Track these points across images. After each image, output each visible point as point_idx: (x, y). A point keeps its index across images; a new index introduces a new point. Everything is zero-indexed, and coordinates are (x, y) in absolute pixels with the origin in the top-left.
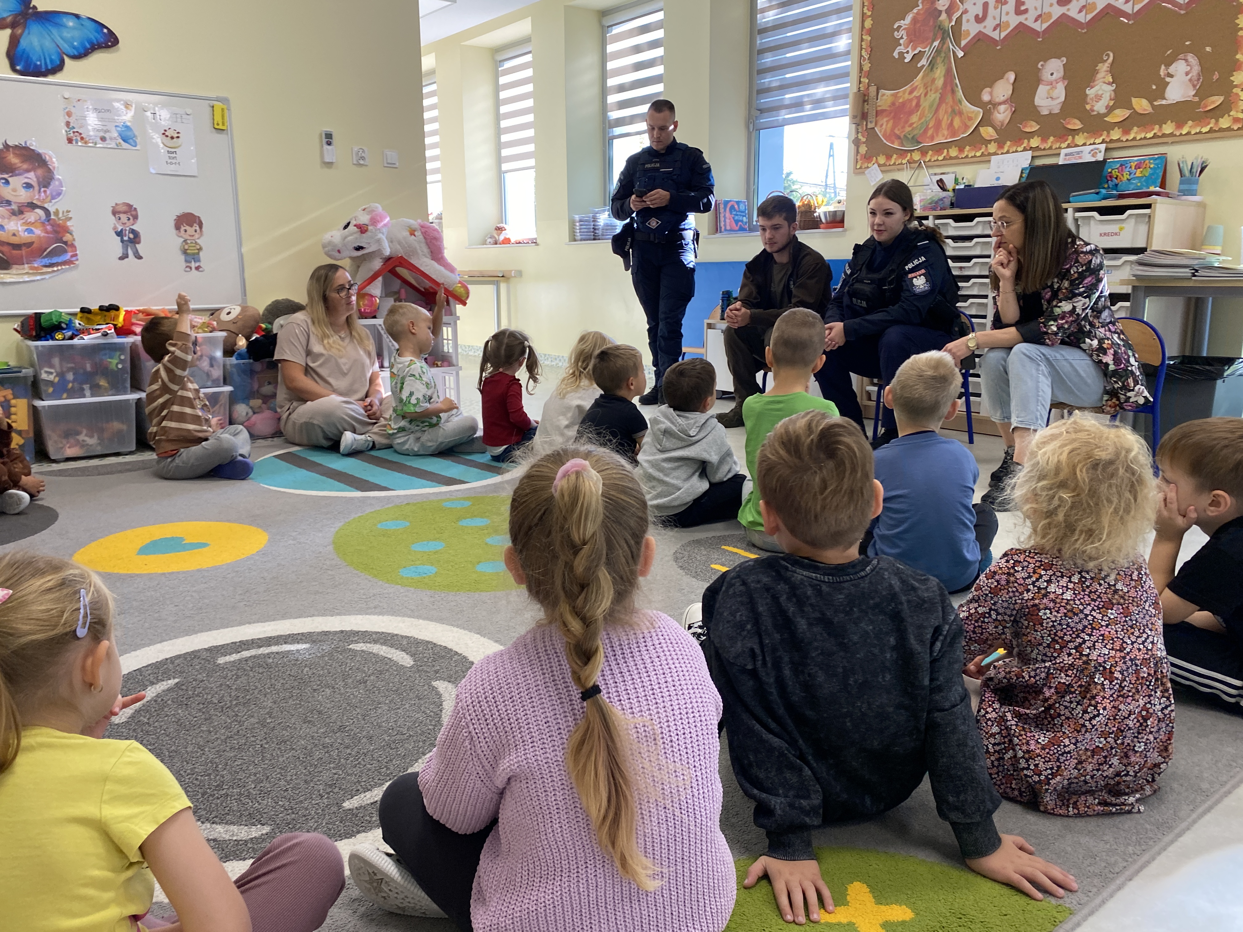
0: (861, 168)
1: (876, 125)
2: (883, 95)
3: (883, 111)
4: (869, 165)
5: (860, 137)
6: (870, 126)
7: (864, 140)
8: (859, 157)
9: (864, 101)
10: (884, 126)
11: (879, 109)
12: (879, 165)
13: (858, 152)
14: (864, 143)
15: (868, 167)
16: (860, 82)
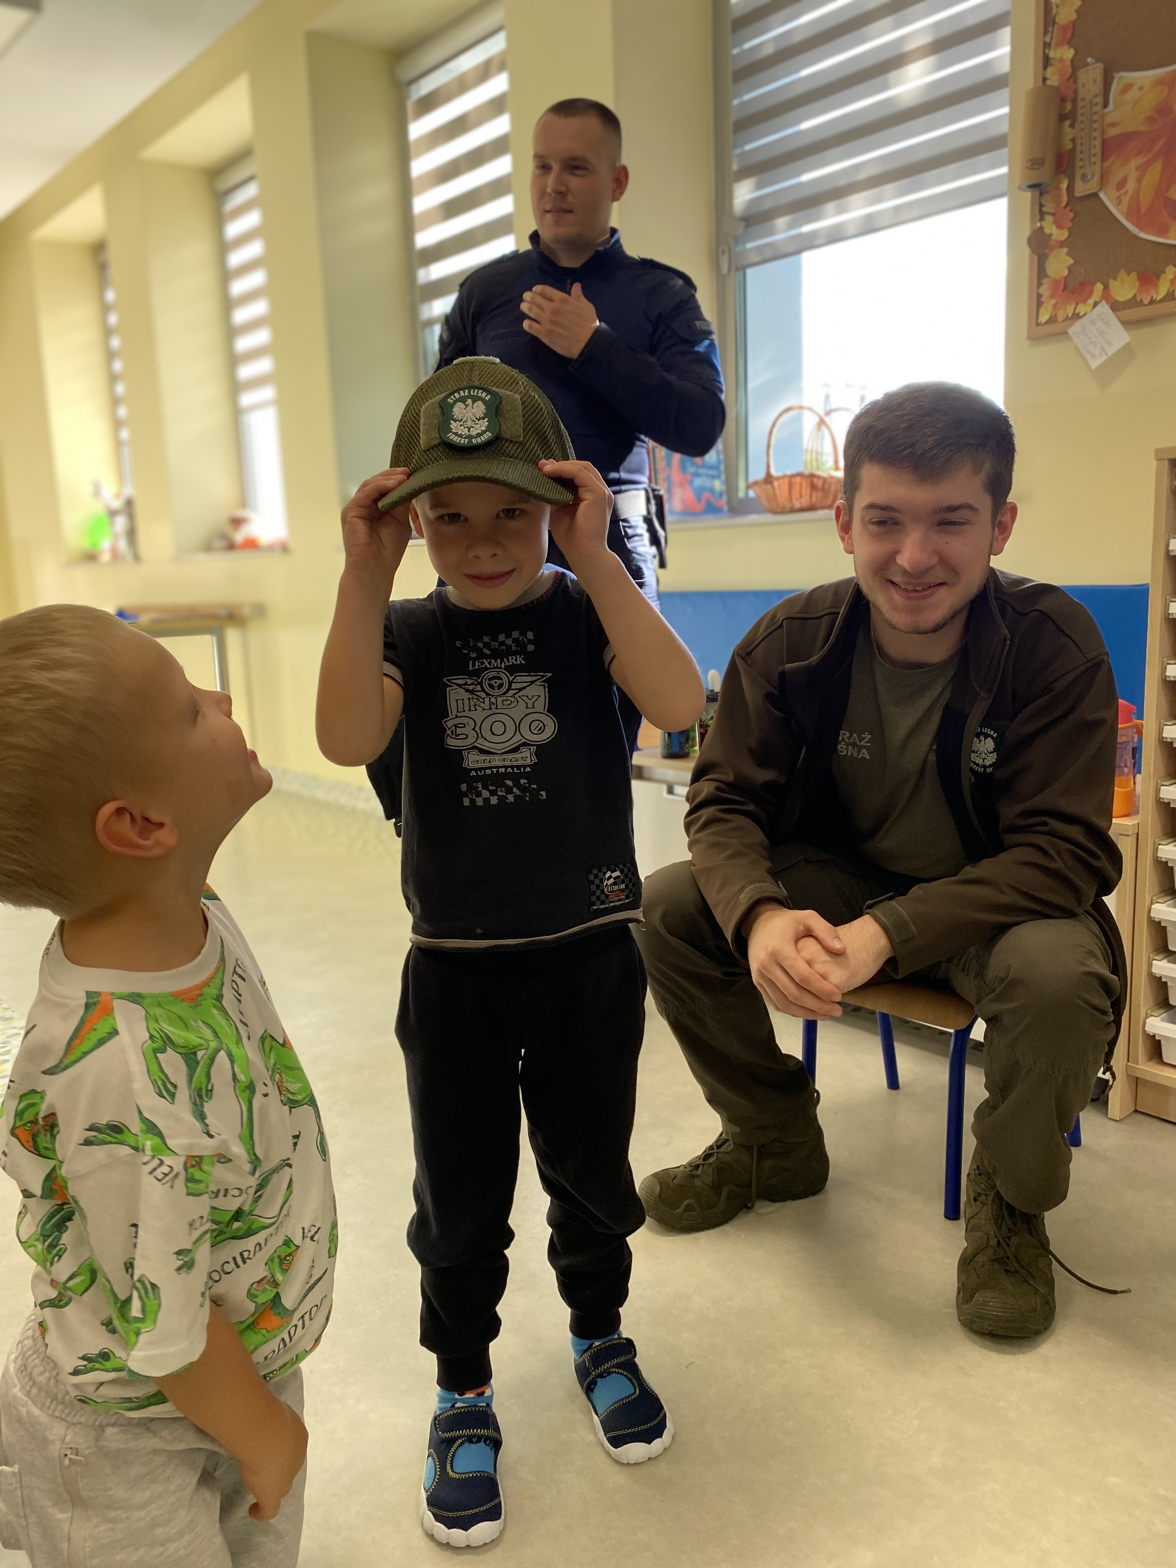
0: (1052, 320)
1: (1103, 183)
2: (1128, 87)
3: (1127, 137)
4: (1081, 309)
5: (1050, 227)
6: (1081, 189)
7: (1064, 235)
8: (1045, 290)
9: (1062, 117)
10: (1131, 185)
11: (1113, 132)
12: (1116, 307)
13: (1041, 273)
14: (1062, 244)
15: (1076, 316)
16: (1047, 62)
